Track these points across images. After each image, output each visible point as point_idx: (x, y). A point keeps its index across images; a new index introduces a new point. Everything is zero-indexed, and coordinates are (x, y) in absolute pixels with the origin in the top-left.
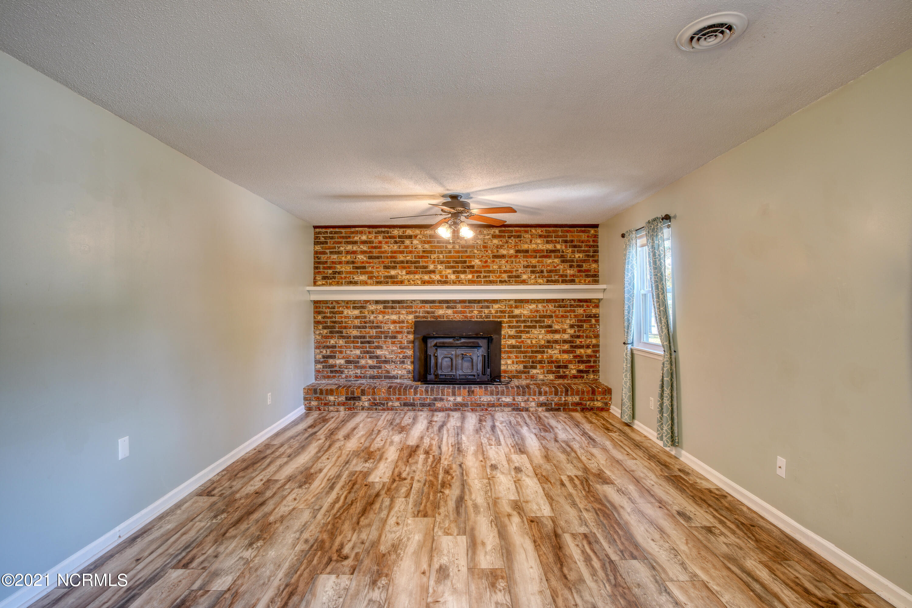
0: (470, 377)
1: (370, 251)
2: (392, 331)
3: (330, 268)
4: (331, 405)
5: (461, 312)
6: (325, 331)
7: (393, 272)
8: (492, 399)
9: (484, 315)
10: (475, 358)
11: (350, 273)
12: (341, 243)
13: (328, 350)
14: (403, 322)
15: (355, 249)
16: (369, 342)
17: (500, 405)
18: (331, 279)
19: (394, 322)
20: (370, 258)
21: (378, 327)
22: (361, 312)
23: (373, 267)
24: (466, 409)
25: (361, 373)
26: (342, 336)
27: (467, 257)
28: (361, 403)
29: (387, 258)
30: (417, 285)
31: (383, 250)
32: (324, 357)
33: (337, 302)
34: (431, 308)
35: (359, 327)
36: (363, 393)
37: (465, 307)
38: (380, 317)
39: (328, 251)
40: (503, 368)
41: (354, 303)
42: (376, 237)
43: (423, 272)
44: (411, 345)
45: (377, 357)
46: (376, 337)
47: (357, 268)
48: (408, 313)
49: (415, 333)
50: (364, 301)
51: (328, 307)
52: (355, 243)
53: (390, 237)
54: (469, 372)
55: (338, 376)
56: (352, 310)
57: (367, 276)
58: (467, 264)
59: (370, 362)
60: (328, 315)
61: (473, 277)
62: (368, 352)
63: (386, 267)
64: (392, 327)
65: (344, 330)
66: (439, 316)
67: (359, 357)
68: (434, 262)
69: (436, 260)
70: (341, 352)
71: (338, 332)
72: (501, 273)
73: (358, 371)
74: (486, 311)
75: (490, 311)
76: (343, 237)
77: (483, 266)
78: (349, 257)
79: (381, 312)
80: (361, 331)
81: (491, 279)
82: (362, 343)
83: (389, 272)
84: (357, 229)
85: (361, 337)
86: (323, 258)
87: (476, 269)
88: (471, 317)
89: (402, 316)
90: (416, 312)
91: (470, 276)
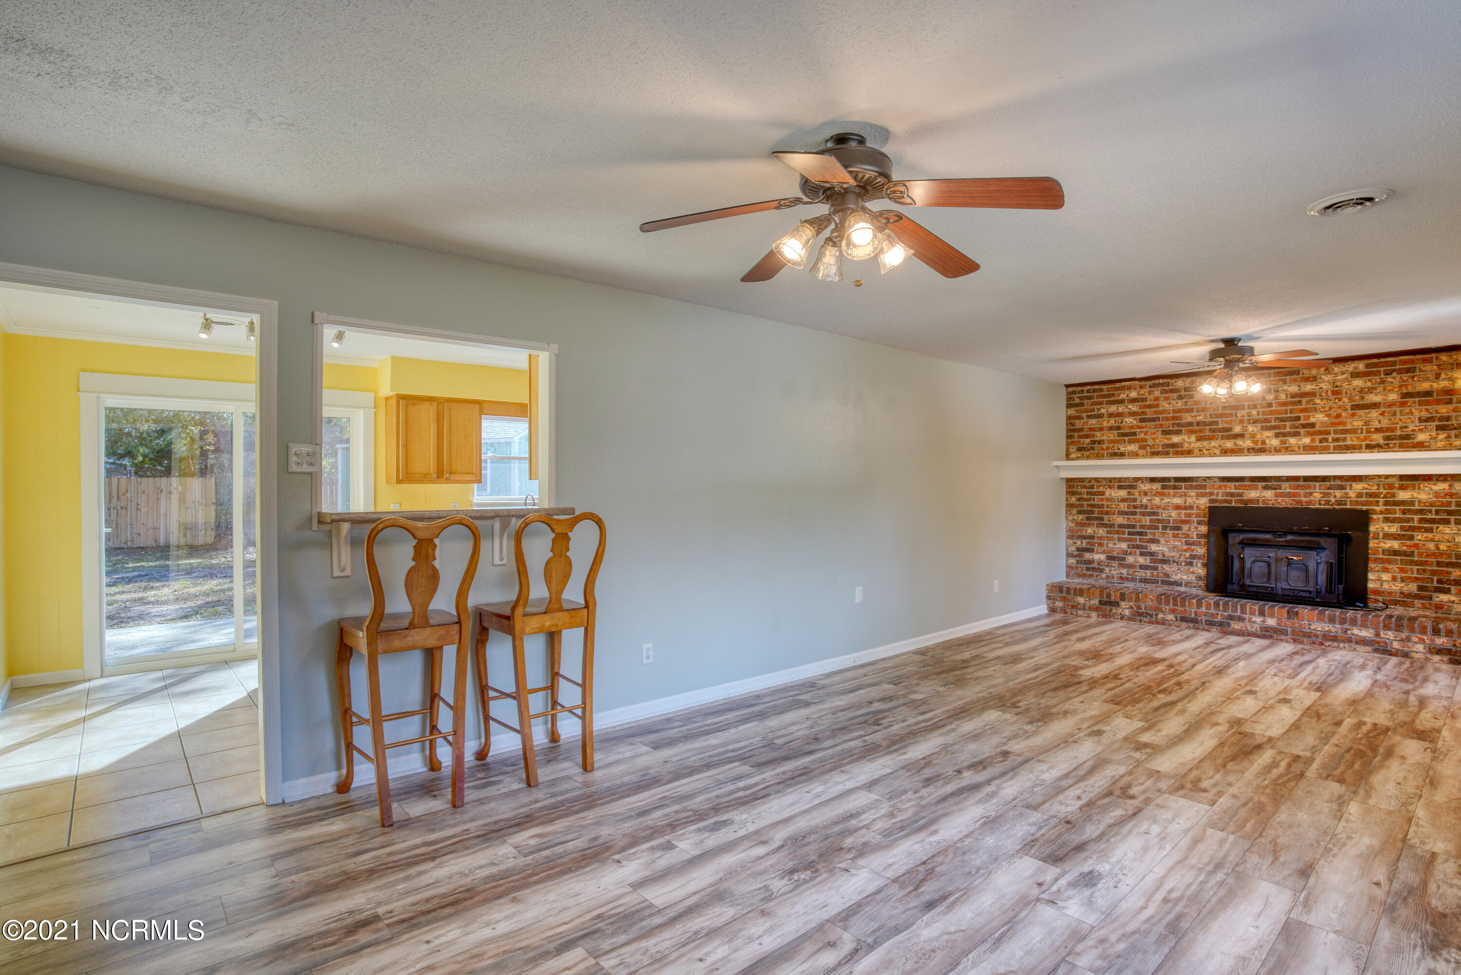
0: (1301, 594)
1: (1142, 412)
2: (1174, 520)
3: (1087, 436)
4: (1080, 609)
5: (1289, 495)
6: (1081, 517)
7: (1176, 439)
8: (1333, 629)
9: (1333, 500)
10: (1312, 566)
11: (1114, 441)
12: (1101, 403)
13: (1084, 541)
14: (1191, 507)
15: (1120, 410)
16: (1140, 534)
17: (1349, 640)
18: (1089, 450)
19: (1177, 507)
20: (1142, 420)
21: (1153, 514)
22: (1129, 492)
23: (1146, 433)
24: (1283, 637)
25: (1128, 574)
26: (1103, 524)
27: (1302, 411)
28: (1120, 611)
29: (1167, 419)
30: (1215, 455)
31: (1161, 409)
32: (1078, 549)
33: (1097, 480)
34: (1236, 488)
35: (1127, 513)
36: (1123, 597)
37: (1298, 487)
38: (1157, 500)
39: (1084, 415)
40: (1371, 585)
41: (1120, 482)
42: (1150, 393)
43: (1223, 438)
44: (1203, 540)
45: (1151, 554)
46: (1150, 527)
47: (1124, 435)
48: (1198, 496)
49: (1210, 523)
50: (1134, 478)
51: (1085, 487)
52: (1121, 402)
53: (1172, 391)
54: (1300, 585)
55: (1097, 576)
56: (1116, 490)
57: (1137, 445)
58: (1302, 422)
59: (1141, 560)
60: (1085, 496)
61: (1313, 440)
62: (1138, 547)
63: (1165, 433)
64: (1174, 514)
65: (1106, 517)
66: (1251, 501)
67: (1125, 553)
68: (1241, 422)
69: (1246, 418)
70: (1101, 545)
71: (1097, 519)
72: (1368, 431)
73: (1124, 571)
74: (1338, 494)
75: (1346, 494)
76: (1104, 396)
77: (1333, 424)
78: (1112, 421)
79: (1159, 493)
80: (1128, 519)
81: (1349, 442)
82: (1129, 534)
83: (1169, 439)
84: (1123, 384)
85: (1128, 526)
86: (1079, 424)
87: (1317, 428)
88: (1310, 502)
89: (1189, 500)
90: (1212, 494)
91: (1307, 440)
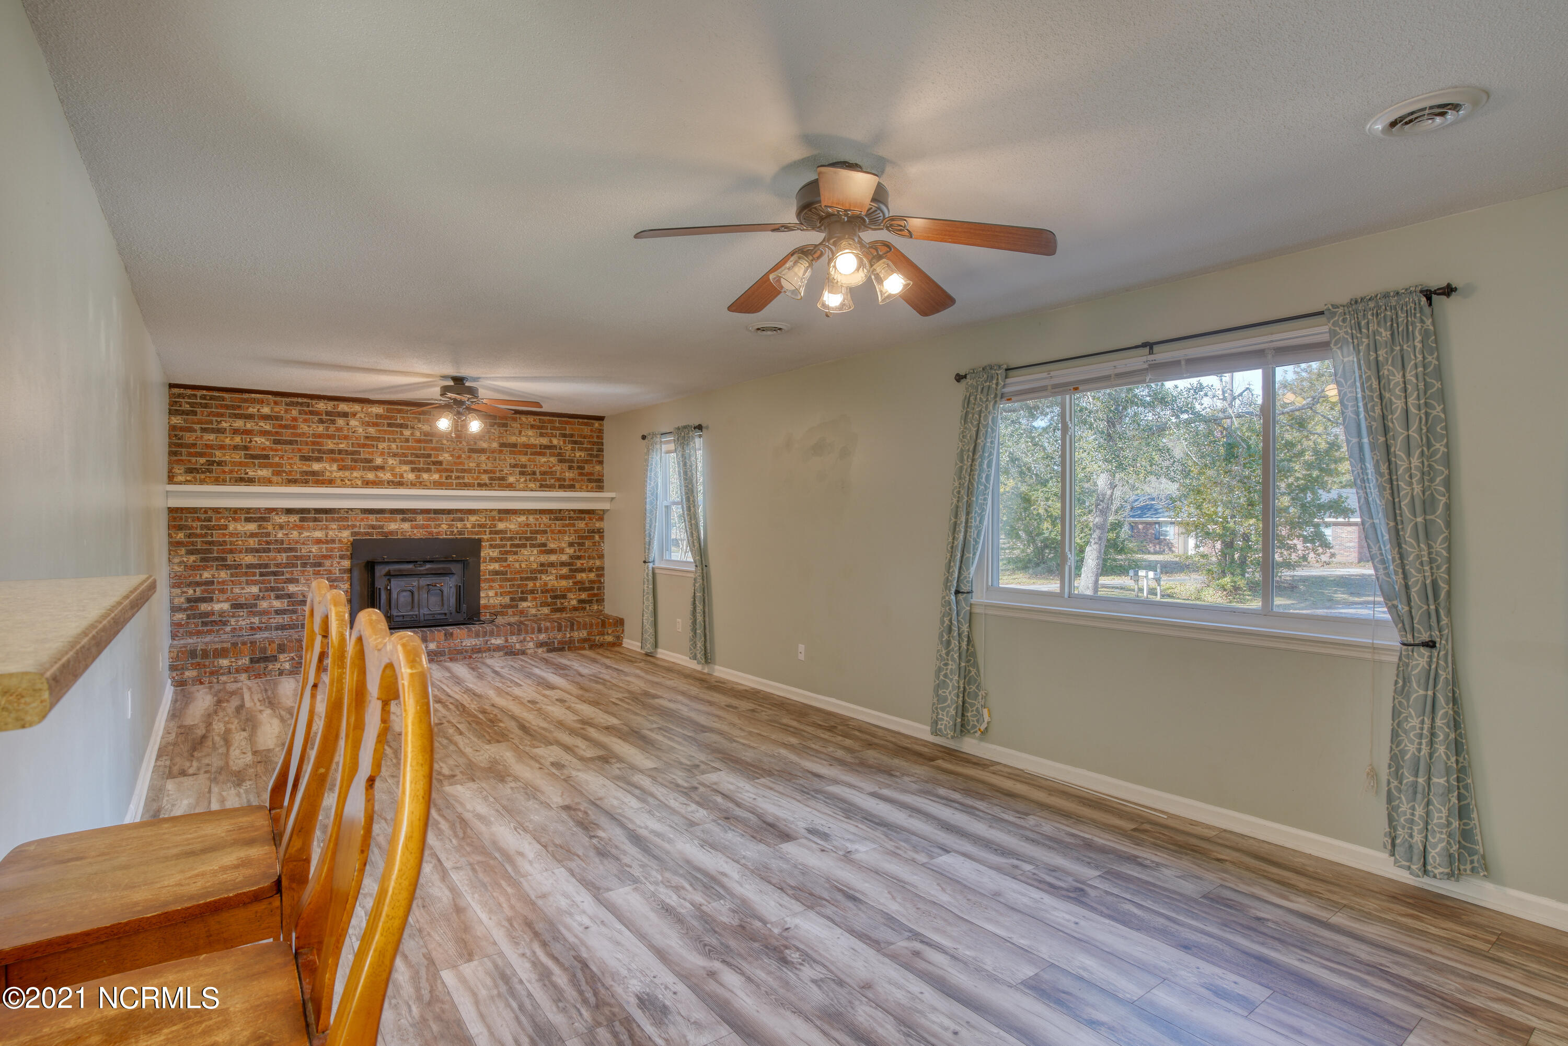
0: (439, 617)
1: (277, 433)
2: (315, 556)
3: (201, 455)
4: (223, 674)
5: (423, 527)
6: (192, 558)
7: (316, 466)
8: (478, 643)
9: (455, 530)
10: (446, 590)
11: (240, 464)
12: (222, 415)
13: (198, 589)
14: (333, 541)
15: (249, 426)
16: (275, 574)
17: (489, 650)
18: (203, 472)
19: (318, 541)
20: (277, 442)
21: (291, 550)
22: (260, 526)
23: (281, 457)
24: (442, 658)
25: (261, 622)
26: (225, 566)
27: (433, 449)
28: (278, 666)
29: (307, 444)
30: (357, 487)
31: (299, 431)
32: (189, 600)
33: (216, 510)
34: (377, 520)
35: (257, 551)
36: (282, 649)
37: (429, 519)
38: (295, 534)
39: (197, 427)
40: (482, 602)
41: (248, 513)
42: (286, 411)
43: (364, 469)
44: (346, 576)
45: (289, 596)
46: (287, 565)
47: (253, 457)
48: (340, 528)
49: (352, 557)
50: (266, 509)
51: (199, 519)
52: (250, 417)
53: (312, 413)
54: (437, 609)
55: (218, 631)
56: (243, 524)
57: (270, 470)
58: (433, 459)
59: (277, 604)
60: (199, 531)
61: (441, 477)
62: (272, 589)
63: (304, 458)
64: (314, 549)
65: (229, 556)
66: (391, 533)
67: (257, 598)
68: (382, 454)
69: (386, 451)
70: (222, 591)
71: (217, 559)
72: (479, 473)
73: (256, 620)
74: (459, 525)
75: (465, 525)
76: (227, 407)
77: (455, 463)
78: (238, 439)
79: (296, 526)
80: (260, 557)
81: (466, 481)
82: (261, 575)
83: (309, 466)
84: (253, 395)
85: (260, 566)
86: (189, 438)
87: (444, 466)
88: (438, 533)
89: (331, 533)
90: (354, 526)
91: (436, 477)
